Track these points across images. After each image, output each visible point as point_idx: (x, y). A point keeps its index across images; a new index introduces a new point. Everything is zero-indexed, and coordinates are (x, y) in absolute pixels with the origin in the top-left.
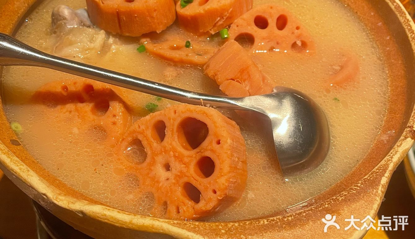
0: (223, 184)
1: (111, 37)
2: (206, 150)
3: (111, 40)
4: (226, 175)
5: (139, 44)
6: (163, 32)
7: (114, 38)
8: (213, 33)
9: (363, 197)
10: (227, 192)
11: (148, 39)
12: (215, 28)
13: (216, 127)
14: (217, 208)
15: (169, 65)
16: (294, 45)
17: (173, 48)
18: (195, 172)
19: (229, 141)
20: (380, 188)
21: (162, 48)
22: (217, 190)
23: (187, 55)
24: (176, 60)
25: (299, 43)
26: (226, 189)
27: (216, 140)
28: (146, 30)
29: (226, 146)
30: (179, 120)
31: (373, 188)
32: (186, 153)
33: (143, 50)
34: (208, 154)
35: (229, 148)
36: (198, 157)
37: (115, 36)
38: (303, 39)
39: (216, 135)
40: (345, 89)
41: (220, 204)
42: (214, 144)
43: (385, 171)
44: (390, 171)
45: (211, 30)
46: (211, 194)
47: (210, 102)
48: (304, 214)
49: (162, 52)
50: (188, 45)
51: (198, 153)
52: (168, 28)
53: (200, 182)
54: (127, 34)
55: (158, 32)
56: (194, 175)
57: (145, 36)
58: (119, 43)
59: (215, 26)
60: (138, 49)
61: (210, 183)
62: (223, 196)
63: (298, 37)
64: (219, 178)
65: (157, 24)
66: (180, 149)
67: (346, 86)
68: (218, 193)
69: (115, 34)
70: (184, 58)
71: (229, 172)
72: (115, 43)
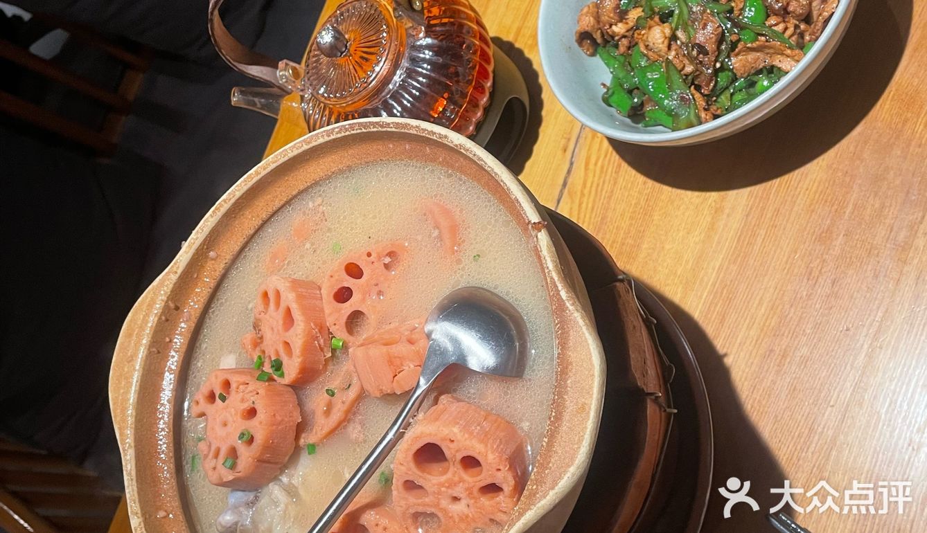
0: (494, 459)
1: (280, 477)
2: (455, 456)
3: (285, 479)
4: (487, 452)
5: (303, 449)
6: (302, 413)
7: (284, 476)
8: (330, 355)
9: (568, 328)
10: (505, 457)
11: (303, 435)
12: (325, 349)
13: (436, 435)
14: (517, 473)
15: (345, 427)
16: (387, 266)
17: (328, 413)
18: (473, 476)
19: (456, 430)
20: (568, 304)
21: (322, 425)
22: (498, 467)
23: (343, 403)
24: (342, 418)
25: (387, 260)
26: (501, 457)
27: (448, 441)
28: (293, 435)
29: (459, 436)
30: (412, 465)
31: (564, 311)
32: (449, 475)
33: (312, 448)
34: (459, 457)
35: (462, 434)
36: (459, 466)
37: (282, 471)
38: (385, 254)
39: (443, 439)
40: (464, 241)
41: (515, 468)
42: (452, 445)
43: (556, 286)
44: (558, 280)
45: (325, 356)
46: (499, 474)
47: (408, 416)
48: (556, 397)
49: (326, 430)
50: (331, 393)
51: (454, 464)
52: (300, 404)
53: (485, 478)
54: (287, 458)
55: (300, 420)
56: (475, 479)
57: (297, 438)
58: (293, 472)
59: (322, 349)
60: (309, 454)
61: (488, 470)
62: (507, 463)
63: (379, 258)
64: (486, 459)
65: (291, 419)
66: (443, 478)
67: (461, 239)
68: (501, 467)
69: (279, 471)
70: (345, 408)
71: (486, 446)
72: (291, 476)
